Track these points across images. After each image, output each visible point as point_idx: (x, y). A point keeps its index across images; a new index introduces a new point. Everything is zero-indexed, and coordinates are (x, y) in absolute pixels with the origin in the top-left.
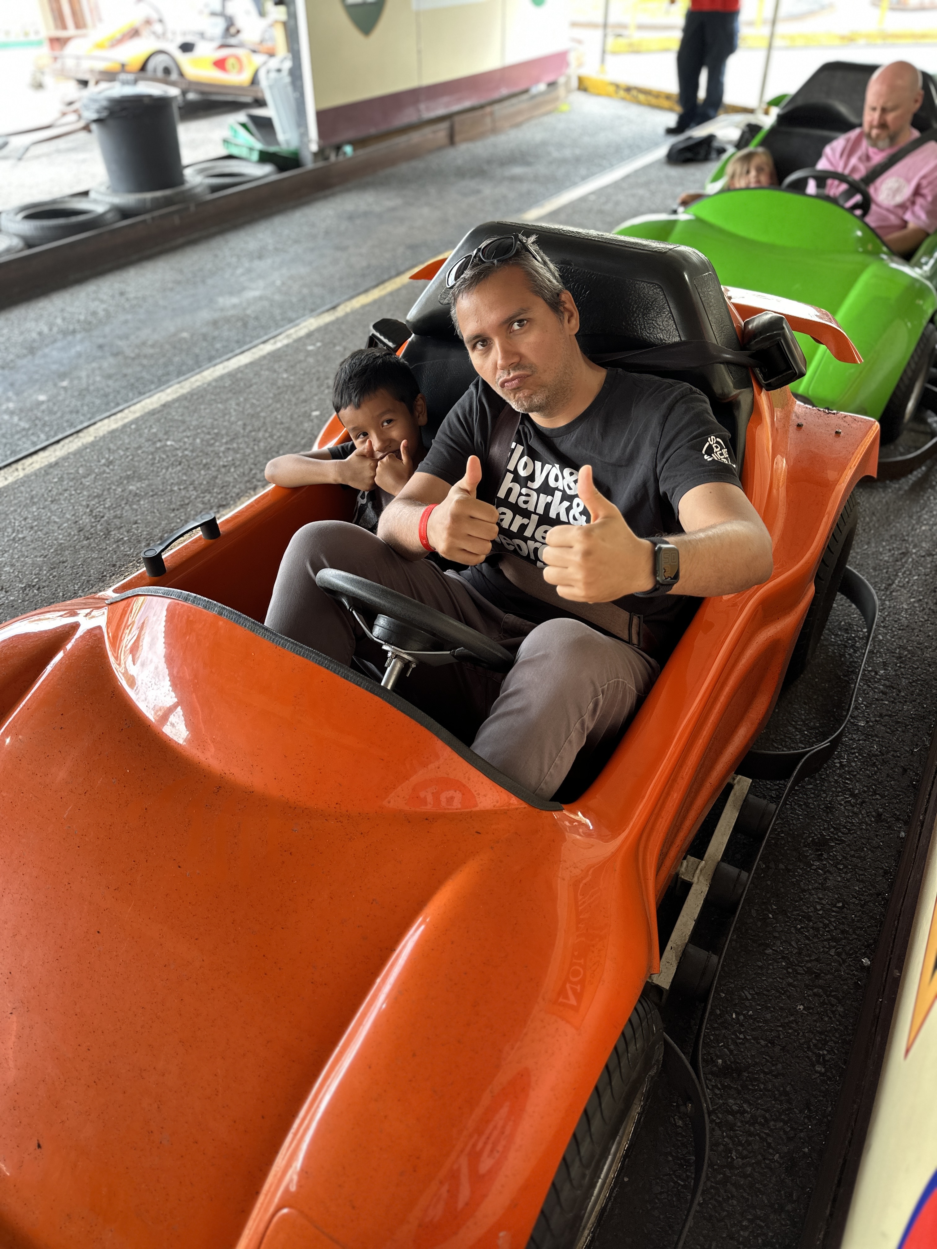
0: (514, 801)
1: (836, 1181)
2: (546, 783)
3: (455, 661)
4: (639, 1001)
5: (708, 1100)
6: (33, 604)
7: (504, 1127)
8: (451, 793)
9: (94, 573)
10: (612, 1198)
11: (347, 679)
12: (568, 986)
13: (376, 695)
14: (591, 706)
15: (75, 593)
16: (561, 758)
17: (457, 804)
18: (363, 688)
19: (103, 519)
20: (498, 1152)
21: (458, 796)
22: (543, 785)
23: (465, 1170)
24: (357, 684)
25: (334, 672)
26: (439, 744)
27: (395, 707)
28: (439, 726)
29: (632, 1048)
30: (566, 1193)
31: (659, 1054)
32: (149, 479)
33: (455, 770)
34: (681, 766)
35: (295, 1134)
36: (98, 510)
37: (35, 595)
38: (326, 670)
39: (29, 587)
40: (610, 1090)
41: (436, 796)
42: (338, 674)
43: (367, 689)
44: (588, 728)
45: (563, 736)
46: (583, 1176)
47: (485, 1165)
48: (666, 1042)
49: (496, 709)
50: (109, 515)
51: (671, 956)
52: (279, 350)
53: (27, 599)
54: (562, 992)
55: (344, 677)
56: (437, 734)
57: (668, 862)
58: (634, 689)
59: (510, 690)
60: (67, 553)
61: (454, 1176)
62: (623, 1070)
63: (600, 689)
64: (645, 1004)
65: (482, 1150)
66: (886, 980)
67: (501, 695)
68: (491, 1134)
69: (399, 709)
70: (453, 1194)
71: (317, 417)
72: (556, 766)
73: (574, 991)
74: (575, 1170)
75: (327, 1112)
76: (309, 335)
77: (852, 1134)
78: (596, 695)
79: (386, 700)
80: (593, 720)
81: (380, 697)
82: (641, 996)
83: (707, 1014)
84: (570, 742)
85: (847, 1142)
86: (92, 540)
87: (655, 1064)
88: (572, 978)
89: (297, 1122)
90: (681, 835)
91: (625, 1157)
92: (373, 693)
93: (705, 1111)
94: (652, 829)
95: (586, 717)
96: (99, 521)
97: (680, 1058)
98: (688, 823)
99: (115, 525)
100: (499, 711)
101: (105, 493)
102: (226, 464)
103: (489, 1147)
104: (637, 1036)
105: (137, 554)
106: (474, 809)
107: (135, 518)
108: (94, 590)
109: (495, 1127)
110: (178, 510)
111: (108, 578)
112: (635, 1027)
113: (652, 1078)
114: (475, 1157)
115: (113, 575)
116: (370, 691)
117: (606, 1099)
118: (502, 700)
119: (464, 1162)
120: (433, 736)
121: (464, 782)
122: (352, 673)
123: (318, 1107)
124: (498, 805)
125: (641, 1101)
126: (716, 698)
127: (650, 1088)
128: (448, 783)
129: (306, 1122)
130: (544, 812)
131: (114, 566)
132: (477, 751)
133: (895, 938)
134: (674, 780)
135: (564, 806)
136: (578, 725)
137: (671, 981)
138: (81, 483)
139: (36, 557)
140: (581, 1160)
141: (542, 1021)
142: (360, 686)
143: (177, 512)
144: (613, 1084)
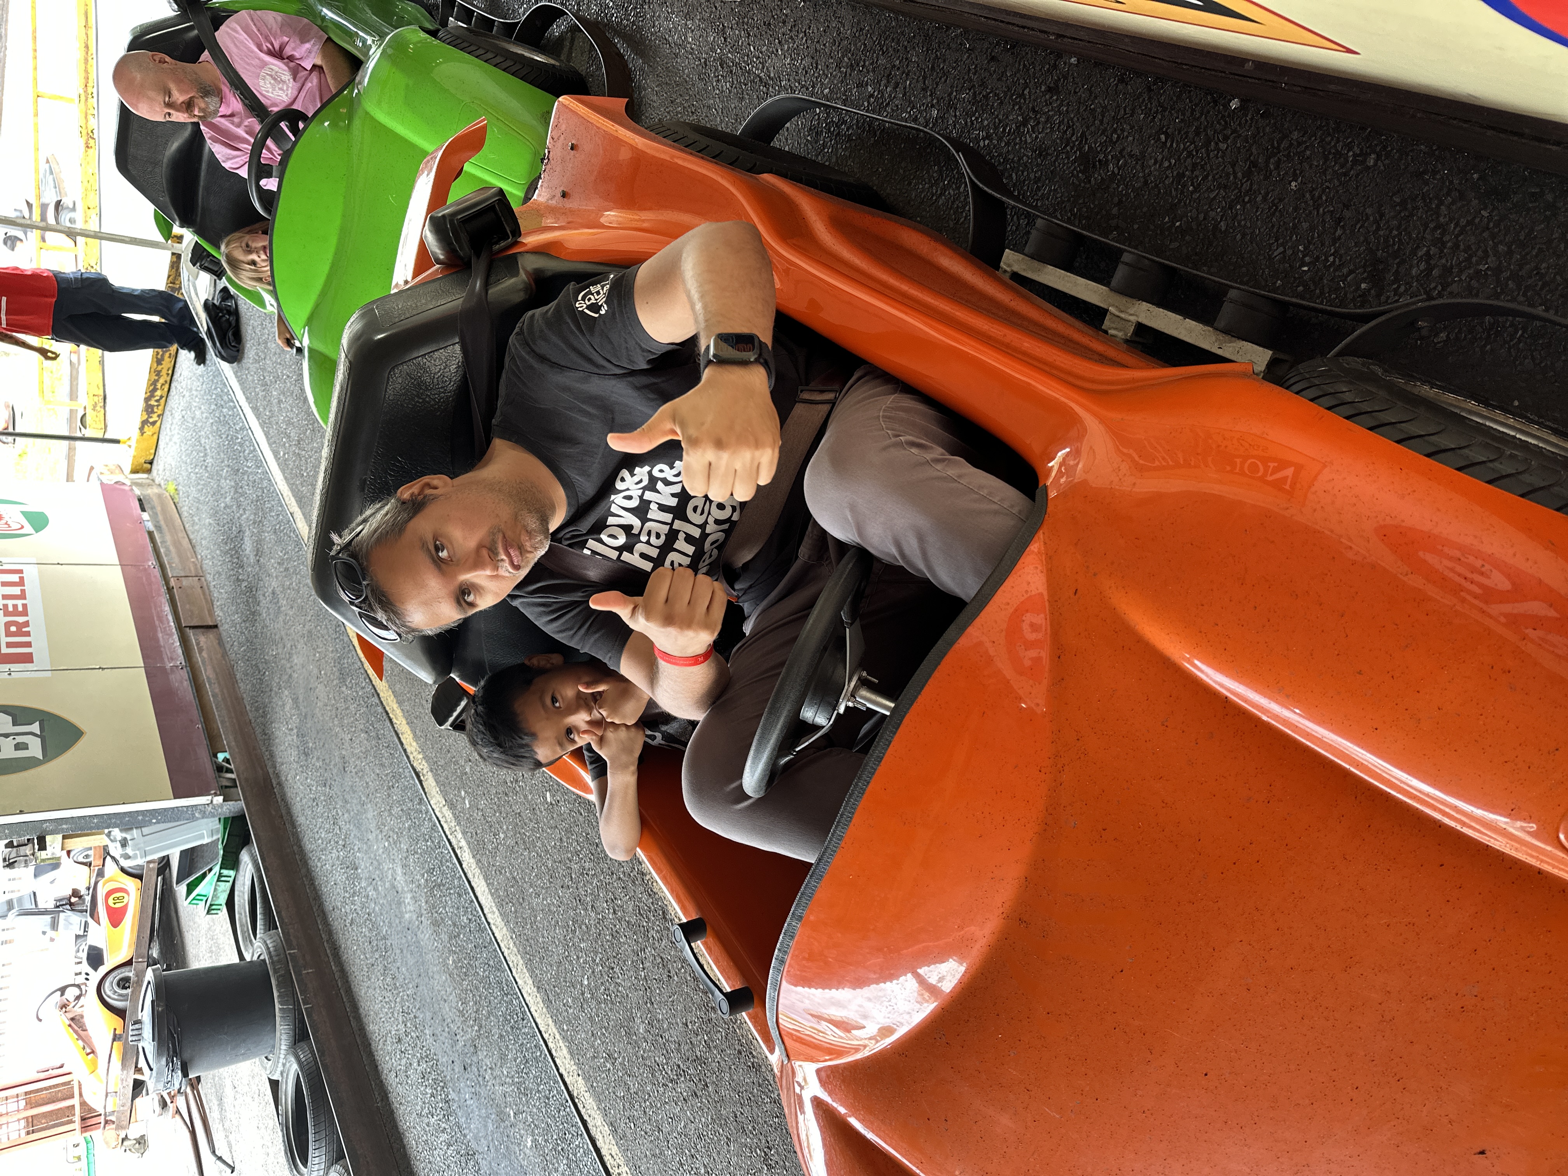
0: (1035, 547)
1: (1516, 138)
2: (1012, 506)
3: (858, 621)
4: (1287, 388)
5: (1413, 300)
6: (788, 1155)
7: (1451, 558)
8: (1025, 627)
9: (749, 1078)
10: (1541, 420)
11: (882, 758)
12: (1269, 478)
13: (901, 721)
14: (914, 450)
15: (775, 1102)
16: (981, 487)
17: (1040, 619)
18: (892, 738)
19: (681, 1066)
20: (1483, 566)
21: (1029, 618)
22: (1015, 511)
23: (1507, 608)
24: (888, 746)
25: (873, 774)
26: (963, 642)
27: (916, 697)
28: (940, 642)
29: (1348, 397)
30: (1534, 480)
31: (1354, 363)
32: (631, 1008)
33: (996, 622)
34: (990, 338)
35: (1464, 824)
36: (669, 1072)
37: (777, 1153)
38: (870, 784)
39: (767, 1160)
40: (1403, 425)
41: (1030, 645)
42: (875, 770)
43: (895, 733)
44: (943, 454)
45: (955, 485)
46: (1512, 456)
47: (1499, 581)
48: (1340, 354)
49: (919, 570)
50: (676, 1059)
51: (1230, 348)
52: (468, 843)
53: (782, 1163)
54: (1278, 485)
55: (880, 762)
56: (951, 643)
57: (1111, 353)
58: (893, 397)
59: (894, 551)
60: (723, 1112)
61: (1514, 621)
62: (1377, 408)
63: (893, 439)
64: (1292, 381)
65: (1480, 585)
66: (1259, 79)
67: (902, 563)
68: (1459, 575)
69: (919, 693)
70: (1537, 622)
71: (553, 796)
72: (990, 494)
73: (1276, 470)
74: (1505, 468)
75: (1433, 785)
76: (451, 805)
77: (1455, 119)
78: (900, 445)
79: (908, 709)
80: (932, 448)
81: (904, 717)
82: (1281, 386)
83: (1304, 303)
84: (960, 476)
85: (1465, 125)
86: (708, 1080)
87: (1368, 368)
88: (1260, 474)
89: (1446, 821)
90: (1076, 336)
91: (1487, 405)
92: (899, 725)
93: (1427, 304)
94: (1069, 373)
95: (929, 456)
96: (684, 1071)
97: (1359, 337)
98: (1061, 328)
99: (688, 1050)
100: (921, 566)
101: (648, 1063)
102: (612, 911)
103: (1476, 577)
104: (1333, 391)
105: (725, 1023)
106: (1046, 597)
107: (680, 1025)
108: (770, 1078)
109: (1452, 570)
110: (669, 972)
111: (756, 1060)
112: (1321, 393)
113: (1385, 371)
114: (1489, 595)
115: (751, 1053)
116: (897, 729)
117: (1413, 429)
118: (908, 562)
119: (1496, 609)
120: (953, 649)
121: (1011, 611)
122: (875, 752)
123: (1428, 795)
124: (1040, 568)
125: (1415, 385)
126: (904, 295)
127: (1399, 374)
128: (1013, 630)
129: (1447, 810)
130: (1048, 510)
131: (740, 1052)
132: (973, 593)
133: (1205, 68)
134: (1008, 346)
135: (1041, 485)
136: (939, 467)
137: (1261, 349)
138: (636, 1093)
139: (729, 1151)
140: (1491, 461)
141: (1315, 510)
142: (890, 742)
143: (673, 973)
144: (1393, 421)
